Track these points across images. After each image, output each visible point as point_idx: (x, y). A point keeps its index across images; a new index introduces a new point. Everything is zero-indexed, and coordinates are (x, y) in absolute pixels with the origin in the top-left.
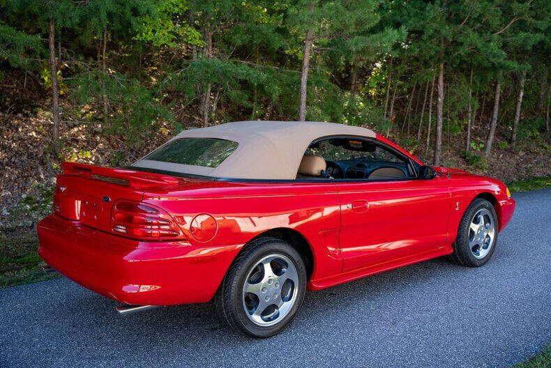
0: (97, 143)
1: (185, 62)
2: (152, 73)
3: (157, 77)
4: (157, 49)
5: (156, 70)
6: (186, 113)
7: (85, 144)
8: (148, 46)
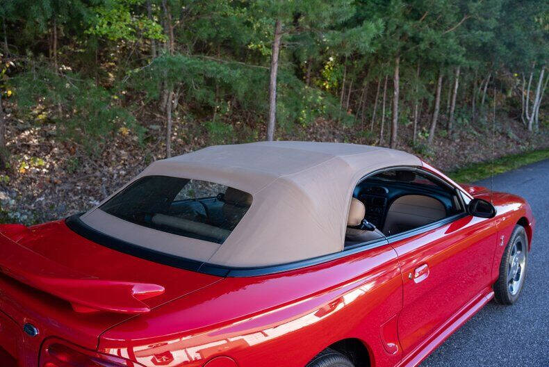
0: (52, 147)
1: (144, 57)
2: (110, 69)
3: (115, 73)
4: (114, 44)
5: (114, 67)
6: (147, 111)
7: (38, 149)
8: (103, 41)
